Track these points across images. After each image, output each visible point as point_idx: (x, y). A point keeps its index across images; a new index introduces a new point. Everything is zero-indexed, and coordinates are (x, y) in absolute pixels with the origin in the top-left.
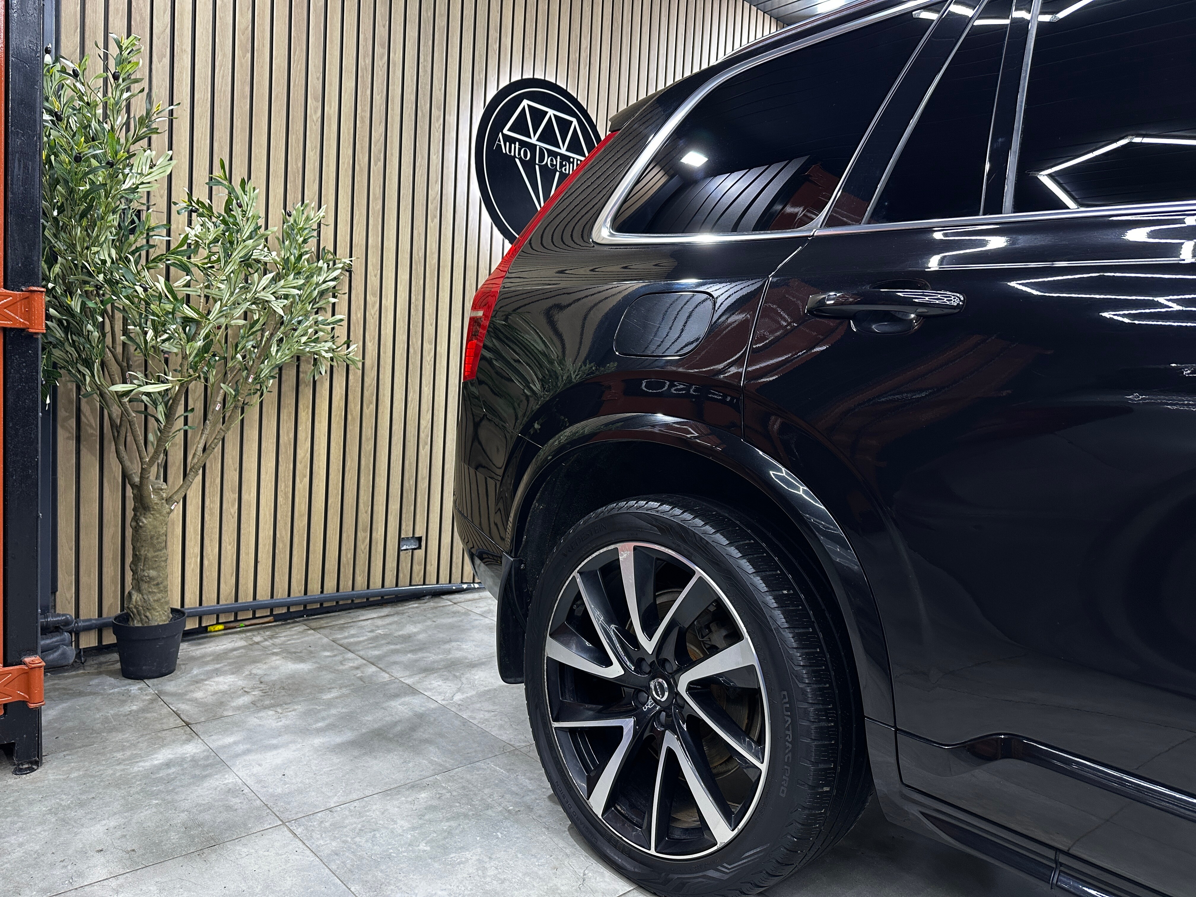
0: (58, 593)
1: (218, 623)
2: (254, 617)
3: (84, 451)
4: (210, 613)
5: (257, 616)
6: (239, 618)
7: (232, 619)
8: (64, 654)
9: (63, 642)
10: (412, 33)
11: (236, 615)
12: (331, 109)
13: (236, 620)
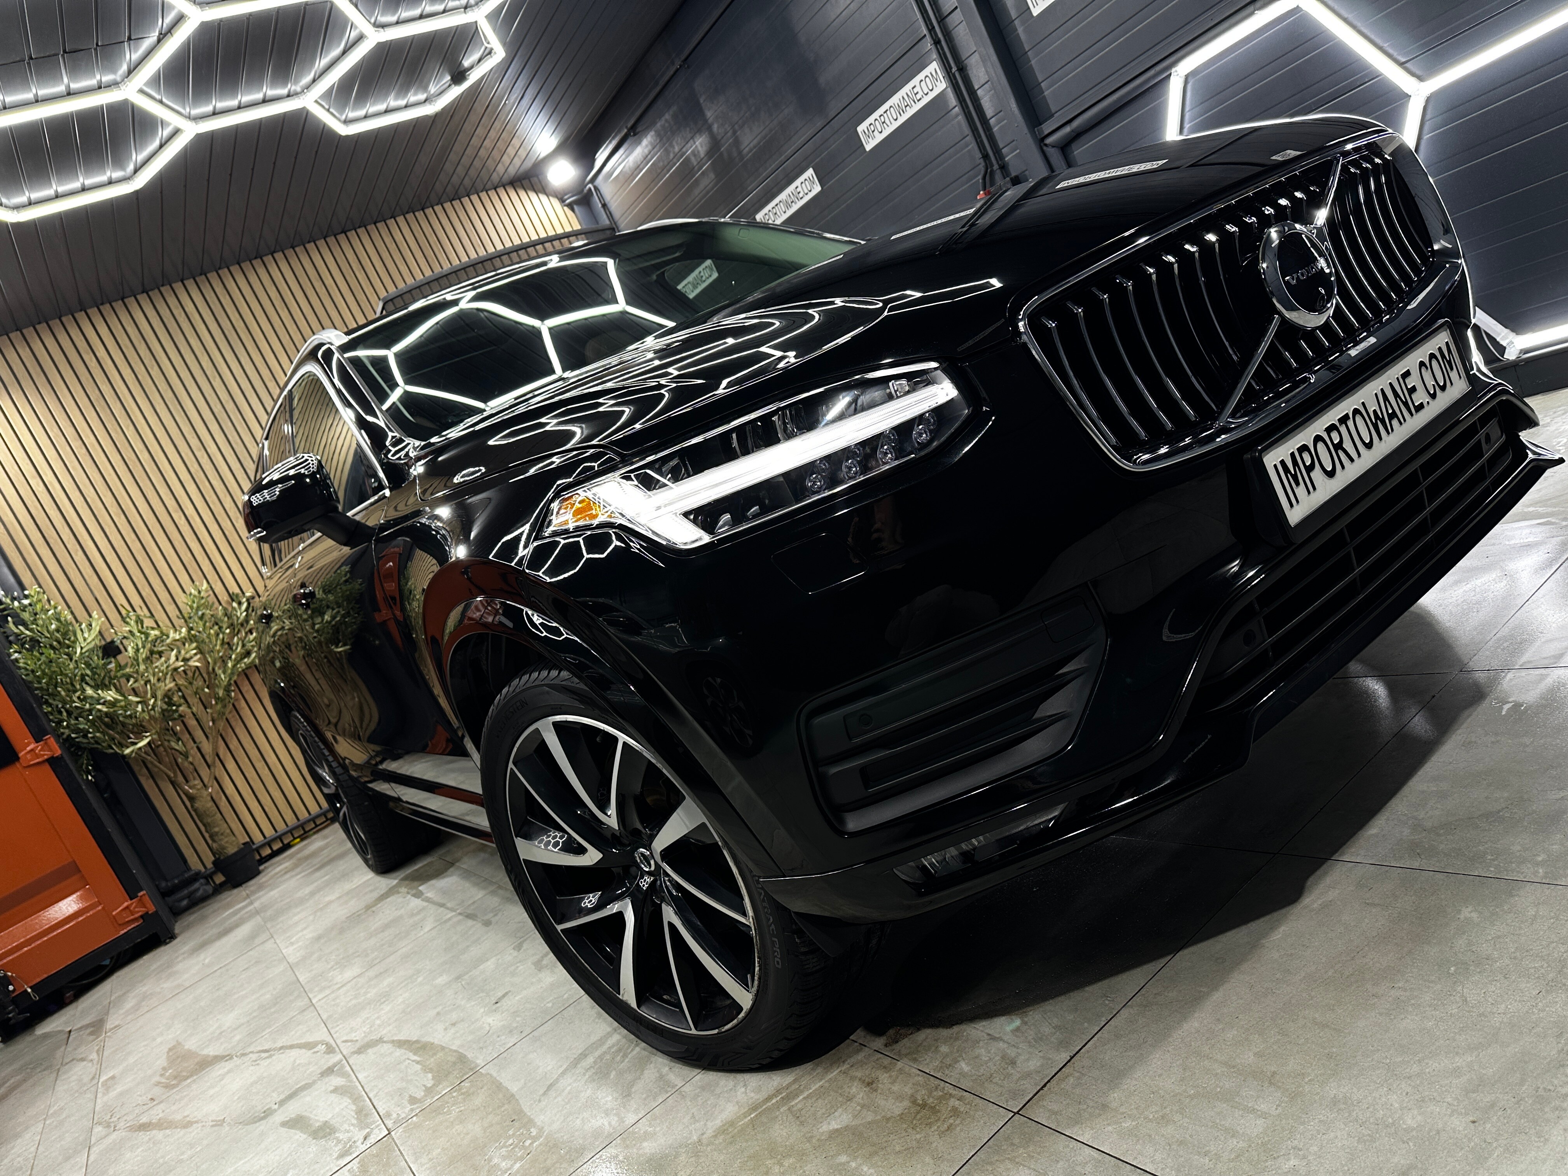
0: (189, 861)
1: (295, 839)
2: (316, 826)
3: (159, 783)
4: (285, 834)
5: (318, 823)
6: (307, 829)
7: (302, 832)
8: (205, 890)
9: (202, 885)
10: (214, 427)
11: (303, 829)
12: (190, 511)
13: (305, 832)
